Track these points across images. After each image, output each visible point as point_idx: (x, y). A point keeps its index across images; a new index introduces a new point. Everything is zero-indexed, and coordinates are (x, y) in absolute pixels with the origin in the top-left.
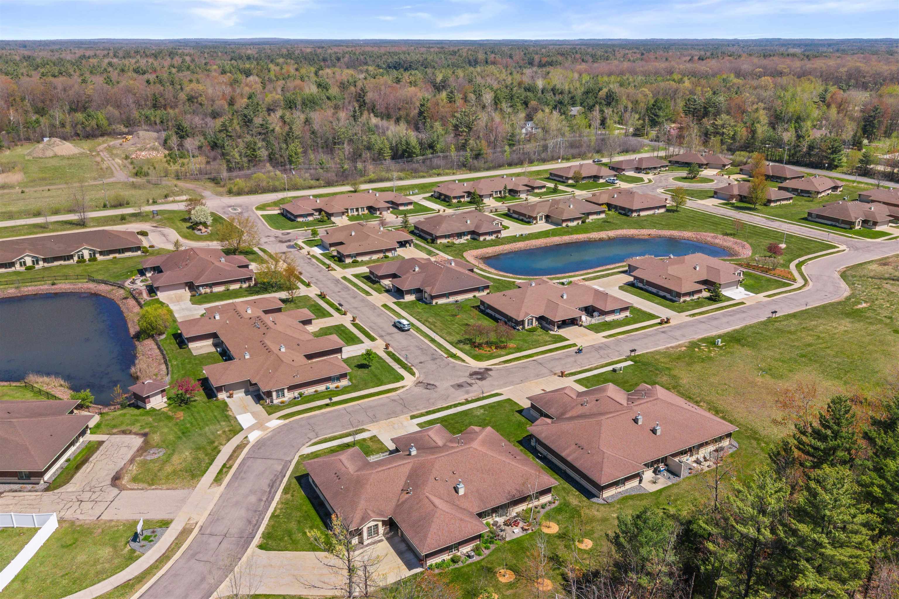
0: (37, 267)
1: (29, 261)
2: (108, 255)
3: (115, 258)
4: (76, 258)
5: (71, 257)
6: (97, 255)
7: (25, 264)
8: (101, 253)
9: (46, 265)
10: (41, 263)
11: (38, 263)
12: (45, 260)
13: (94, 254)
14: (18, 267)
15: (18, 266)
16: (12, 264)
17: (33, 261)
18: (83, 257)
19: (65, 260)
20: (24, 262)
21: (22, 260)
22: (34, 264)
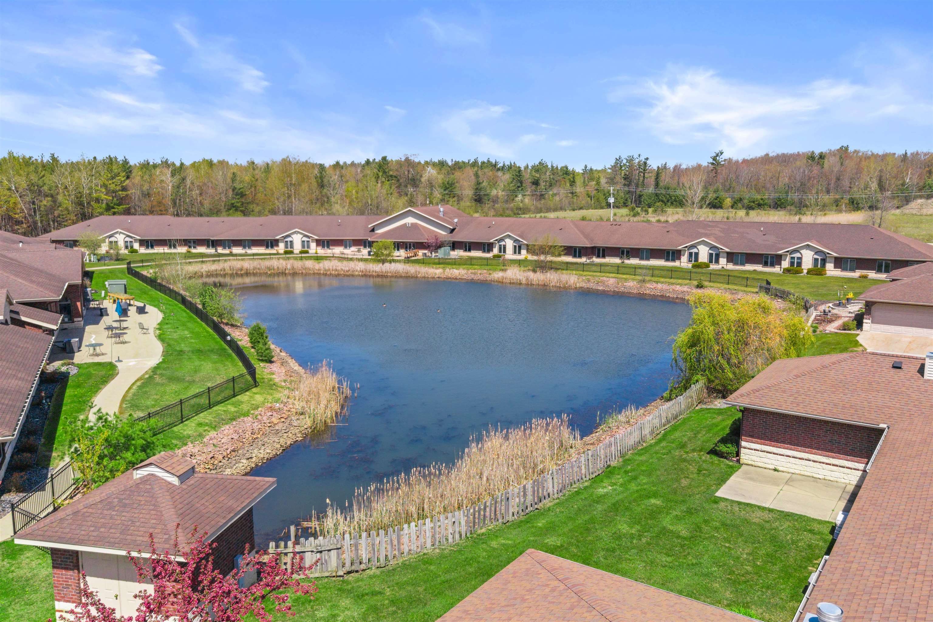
0: (713, 267)
1: (704, 253)
2: (852, 270)
3: (865, 277)
4: (785, 264)
5: (776, 260)
6: (830, 266)
7: (696, 259)
8: (839, 263)
9: (730, 266)
10: (723, 261)
11: (717, 261)
12: (731, 257)
13: (824, 261)
14: (684, 262)
15: (684, 258)
16: (675, 255)
17: (711, 255)
18: (799, 264)
19: (766, 264)
20: (697, 254)
21: (694, 250)
22: (711, 261)
